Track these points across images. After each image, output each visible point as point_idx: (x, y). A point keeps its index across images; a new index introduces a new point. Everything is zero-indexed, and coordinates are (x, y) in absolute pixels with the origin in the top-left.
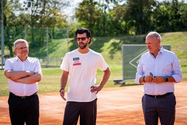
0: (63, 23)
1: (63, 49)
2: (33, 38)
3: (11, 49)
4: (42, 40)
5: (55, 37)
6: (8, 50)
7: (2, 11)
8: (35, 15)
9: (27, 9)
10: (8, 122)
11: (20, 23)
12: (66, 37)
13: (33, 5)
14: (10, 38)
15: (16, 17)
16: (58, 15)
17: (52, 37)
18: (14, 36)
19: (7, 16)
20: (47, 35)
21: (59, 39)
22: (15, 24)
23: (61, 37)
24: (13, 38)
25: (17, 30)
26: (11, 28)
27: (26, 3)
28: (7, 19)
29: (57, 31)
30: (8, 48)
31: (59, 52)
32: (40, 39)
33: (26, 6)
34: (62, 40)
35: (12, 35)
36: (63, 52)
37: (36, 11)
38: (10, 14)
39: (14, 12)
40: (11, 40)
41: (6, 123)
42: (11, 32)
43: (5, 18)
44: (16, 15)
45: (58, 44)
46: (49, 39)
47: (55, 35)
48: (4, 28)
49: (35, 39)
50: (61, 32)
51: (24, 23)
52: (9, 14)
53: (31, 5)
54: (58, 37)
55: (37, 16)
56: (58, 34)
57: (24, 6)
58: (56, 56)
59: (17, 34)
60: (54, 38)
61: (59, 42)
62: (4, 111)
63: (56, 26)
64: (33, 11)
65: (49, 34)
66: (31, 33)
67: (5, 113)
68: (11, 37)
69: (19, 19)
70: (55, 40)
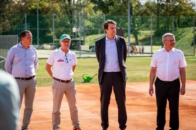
0: (189, 12)
1: (188, 37)
2: (158, 27)
3: (136, 37)
4: (167, 29)
5: (180, 25)
6: (134, 38)
8: (161, 4)
11: (145, 12)
12: (193, 26)
14: (135, 27)
15: (142, 6)
16: (184, 4)
17: (177, 25)
18: (140, 25)
19: (134, 5)
20: (173, 23)
21: (184, 27)
22: (141, 13)
23: (186, 25)
24: (138, 26)
25: (142, 19)
26: (137, 17)
28: (133, 9)
29: (183, 19)
30: (134, 36)
31: (185, 41)
32: (165, 27)
35: (138, 24)
36: (188, 41)
37: (162, 0)
38: (137, 3)
39: (140, 1)
41: (140, 105)
42: (137, 21)
43: (131, 8)
44: (142, 4)
45: (183, 32)
46: (174, 28)
47: (180, 23)
48: (131, 17)
49: (160, 27)
50: (187, 21)
51: (149, 12)
52: (135, 3)
54: (183, 25)
55: (163, 5)
56: (183, 23)
58: (181, 45)
59: (142, 23)
60: (179, 27)
61: (184, 31)
62: (138, 95)
63: (182, 14)
65: (175, 23)
66: (156, 22)
67: (138, 97)
68: (136, 25)
69: (145, 8)
70: (180, 28)
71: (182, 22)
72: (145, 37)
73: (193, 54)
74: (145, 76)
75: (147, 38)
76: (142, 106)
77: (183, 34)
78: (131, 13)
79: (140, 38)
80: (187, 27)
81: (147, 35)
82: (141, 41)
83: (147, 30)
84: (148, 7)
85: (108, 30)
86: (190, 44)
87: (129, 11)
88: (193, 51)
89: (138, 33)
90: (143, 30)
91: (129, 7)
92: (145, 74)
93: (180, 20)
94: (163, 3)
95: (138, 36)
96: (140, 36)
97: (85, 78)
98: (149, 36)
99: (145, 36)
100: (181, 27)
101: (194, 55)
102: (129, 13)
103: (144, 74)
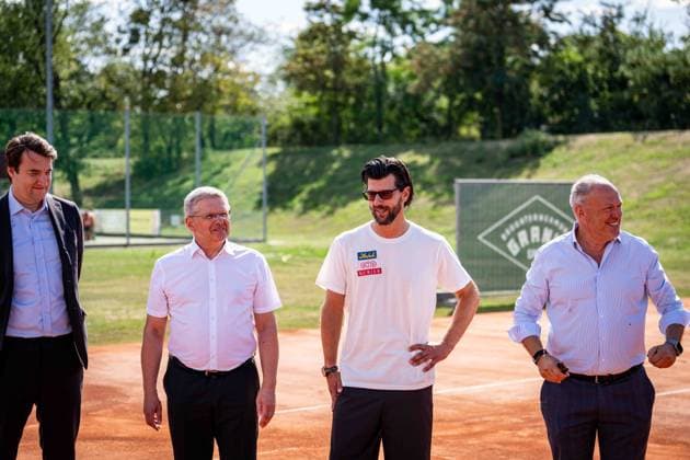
0: (244, 101)
1: (246, 182)
2: (146, 148)
3: (74, 181)
4: (174, 154)
5: (217, 144)
6: (64, 182)
8: (155, 70)
9: (126, 51)
10: (120, 435)
11: (104, 96)
12: (260, 146)
14: (70, 145)
15: (92, 76)
16: (228, 72)
17: (208, 142)
18: (85, 138)
21: (230, 148)
22: (87, 100)
23: (236, 143)
24: (80, 144)
25: (92, 120)
26: (76, 114)
29: (224, 123)
30: (66, 176)
32: (169, 149)
34: (246, 153)
35: (79, 136)
36: (245, 192)
37: (159, 59)
38: (73, 67)
40: (73, 151)
41: (114, 439)
42: (75, 126)
43: (57, 83)
44: (92, 70)
45: (228, 165)
47: (217, 137)
49: (152, 148)
50: (237, 129)
54: (227, 143)
55: (161, 74)
56: (227, 134)
59: (93, 133)
60: (214, 147)
61: (229, 160)
62: (99, 398)
63: (222, 107)
64: (146, 59)
66: (140, 131)
67: (100, 403)
68: (75, 140)
69: (101, 84)
70: (218, 153)
71: (224, 131)
72: (103, 179)
73: (260, 237)
74: (114, 318)
75: (111, 182)
76: (122, 439)
77: (226, 170)
78: (57, 99)
79: (86, 182)
80: (241, 147)
81: (111, 172)
82: (88, 192)
83: (108, 157)
84: (111, 81)
85: (17, 171)
86: (252, 204)
87: (47, 90)
88: (262, 226)
89: (81, 167)
90: (95, 157)
91: (49, 79)
92: (114, 311)
93: (216, 126)
94: (161, 67)
95: (81, 177)
96: (89, 175)
98: (117, 178)
99: (105, 175)
100: (221, 148)
101: (264, 241)
102: (50, 102)
103: (109, 313)
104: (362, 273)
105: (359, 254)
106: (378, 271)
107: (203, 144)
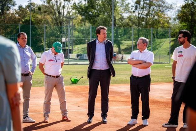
0: (166, 24)
1: (165, 47)
3: (119, 47)
5: (158, 37)
6: (117, 48)
7: (113, 13)
8: (141, 17)
9: (134, 12)
11: (128, 24)
12: (169, 37)
13: (139, 8)
14: (118, 37)
15: (125, 19)
16: (162, 17)
17: (156, 36)
18: (122, 36)
19: (117, 18)
20: (151, 34)
21: (162, 38)
22: (123, 25)
23: (164, 37)
24: (121, 37)
25: (125, 31)
26: (120, 29)
27: (133, 7)
28: (117, 21)
29: (160, 31)
31: (162, 50)
33: (134, 9)
34: (165, 39)
35: (121, 35)
36: (165, 50)
37: (143, 14)
38: (120, 16)
39: (123, 15)
40: (119, 39)
42: (120, 32)
43: (115, 20)
44: (125, 17)
45: (161, 43)
46: (153, 39)
47: (158, 35)
48: (114, 28)
50: (164, 33)
51: (131, 24)
52: (118, 16)
53: (138, 8)
54: (161, 37)
55: (143, 18)
57: (132, 9)
58: (158, 54)
59: (125, 34)
60: (157, 38)
61: (161, 41)
63: (160, 27)
64: (139, 14)
65: (153, 34)
66: (137, 33)
68: (120, 36)
69: (127, 21)
70: (158, 39)
71: (160, 33)
72: (127, 47)
73: (168, 62)
75: (129, 48)
77: (161, 44)
78: (115, 25)
79: (122, 47)
80: (165, 38)
81: (129, 45)
82: (123, 50)
83: (128, 41)
84: (130, 20)
85: (100, 34)
86: (167, 53)
87: (112, 23)
88: (169, 59)
89: (121, 43)
90: (125, 40)
91: (113, 20)
93: (158, 32)
94: (143, 16)
95: (121, 46)
96: (123, 45)
97: (73, 80)
98: (131, 46)
99: (127, 45)
101: (170, 63)
102: (113, 25)
104: (179, 56)
105: (179, 52)
106: (182, 56)
107: (154, 37)
